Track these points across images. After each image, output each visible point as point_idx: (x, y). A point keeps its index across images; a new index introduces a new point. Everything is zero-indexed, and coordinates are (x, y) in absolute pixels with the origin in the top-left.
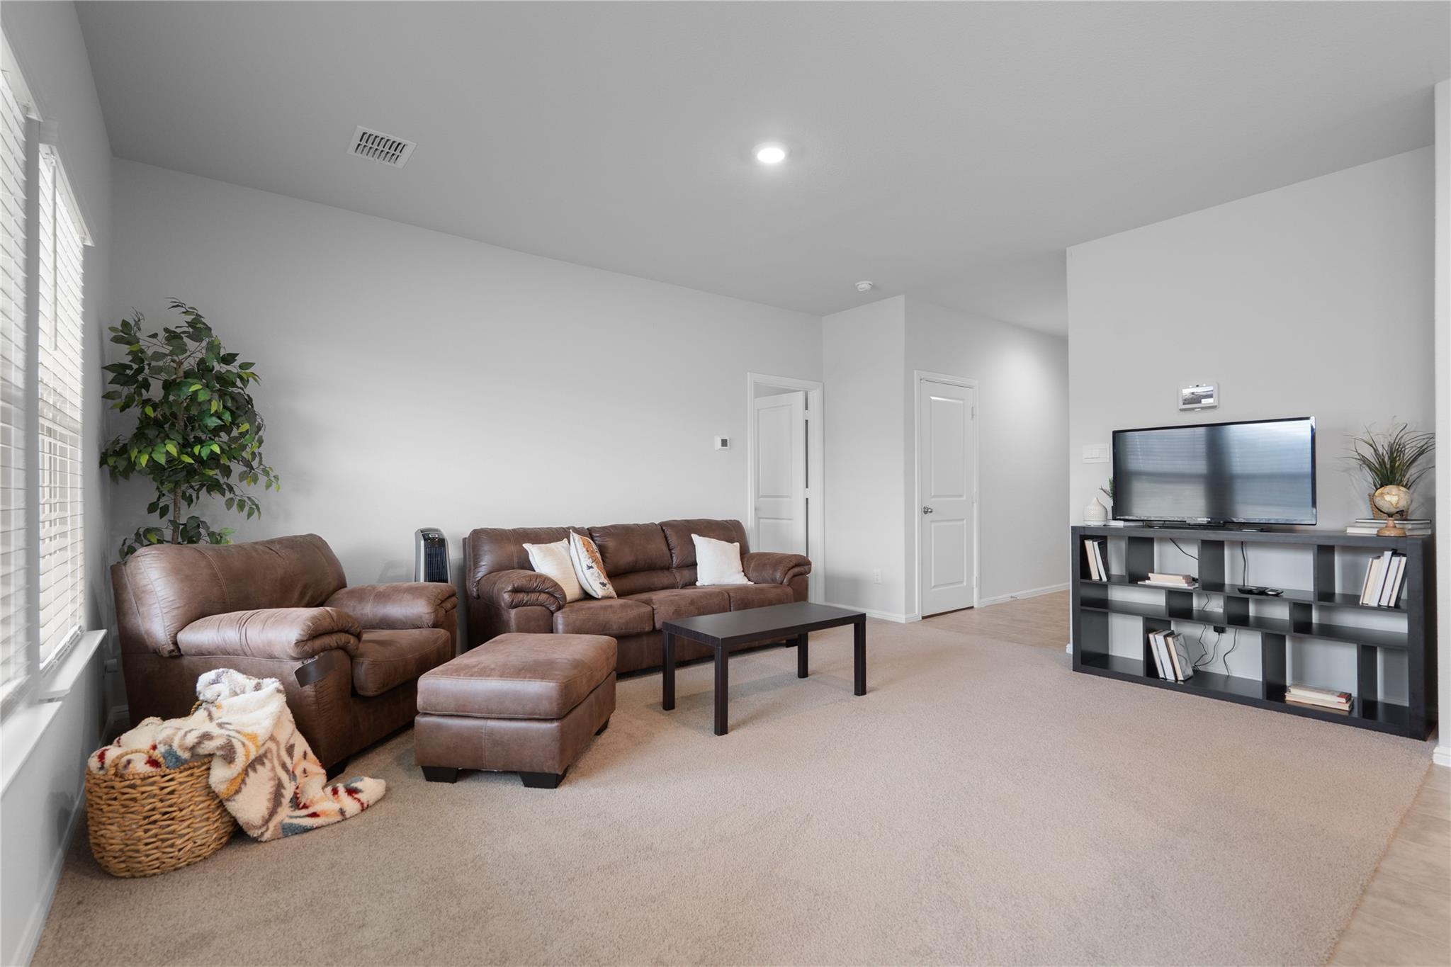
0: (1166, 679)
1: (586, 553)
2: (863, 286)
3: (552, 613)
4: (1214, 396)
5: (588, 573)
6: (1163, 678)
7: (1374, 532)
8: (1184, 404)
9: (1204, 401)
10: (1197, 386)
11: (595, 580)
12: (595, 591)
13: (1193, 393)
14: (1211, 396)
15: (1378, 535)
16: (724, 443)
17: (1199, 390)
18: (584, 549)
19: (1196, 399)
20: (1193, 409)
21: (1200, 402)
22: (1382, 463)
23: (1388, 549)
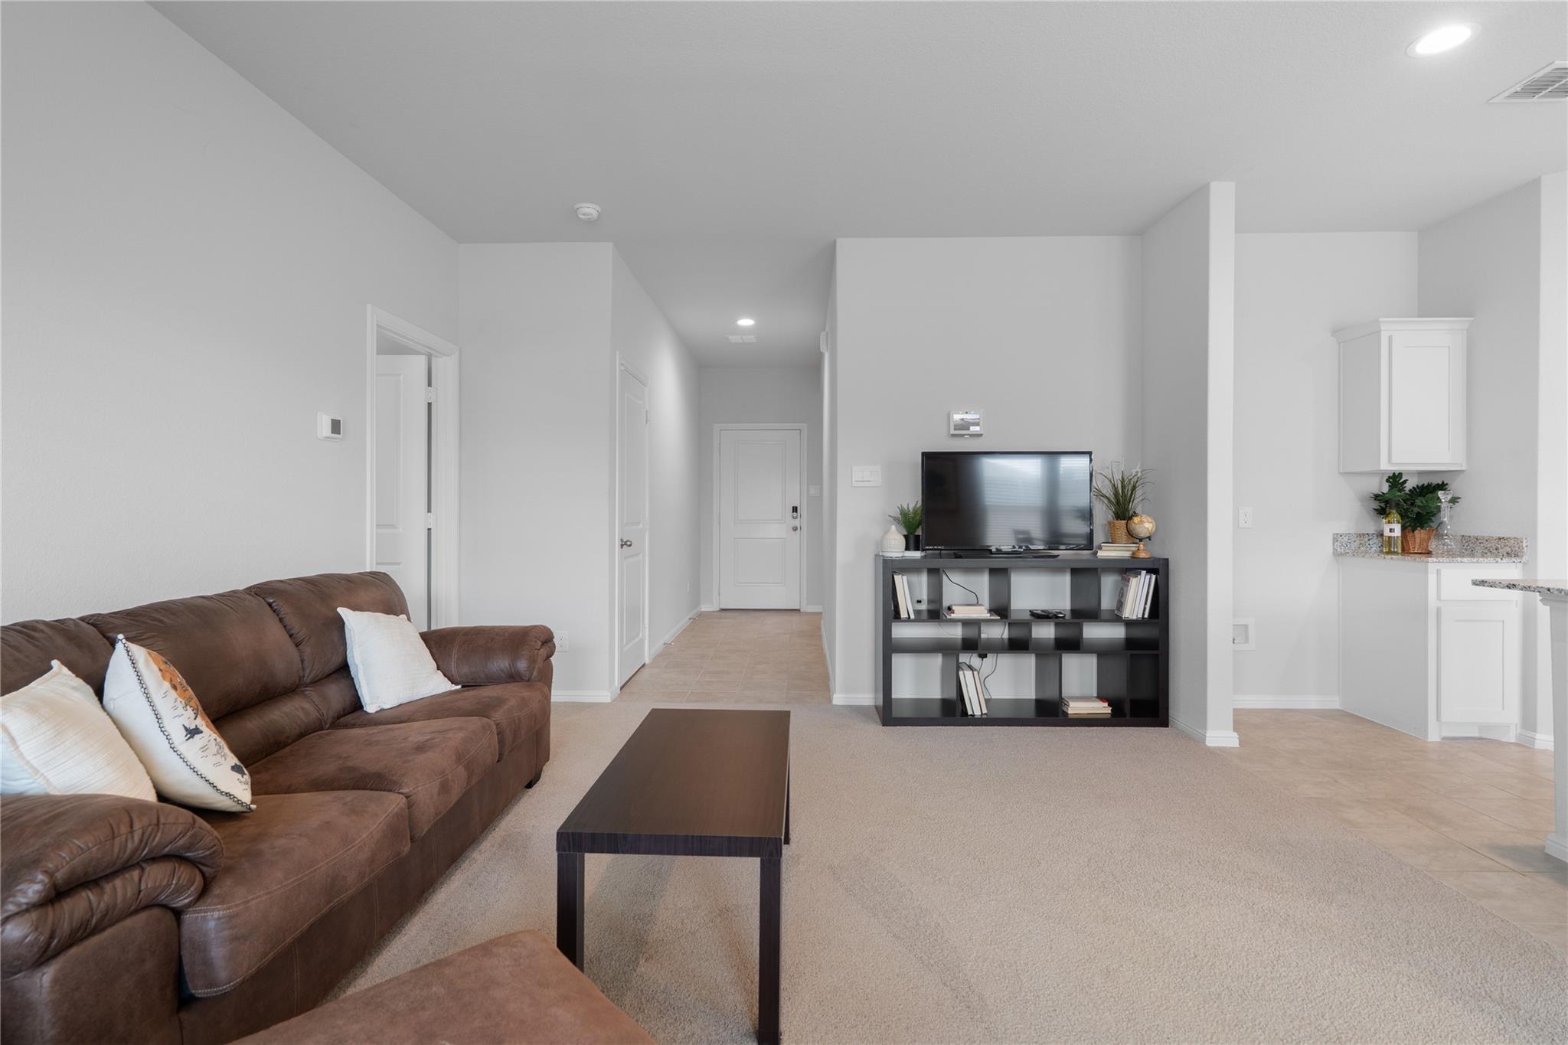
0: (974, 715)
1: (173, 694)
2: (587, 210)
3: (178, 913)
4: (981, 424)
5: (191, 749)
6: (971, 715)
7: (1127, 554)
8: (955, 429)
9: (972, 428)
10: (967, 413)
11: (218, 764)
12: (228, 795)
13: (962, 419)
14: (978, 424)
15: (1132, 557)
16: (336, 426)
17: (968, 417)
18: (167, 685)
19: (964, 426)
20: (963, 435)
21: (969, 429)
22: (1116, 494)
23: (1144, 569)
